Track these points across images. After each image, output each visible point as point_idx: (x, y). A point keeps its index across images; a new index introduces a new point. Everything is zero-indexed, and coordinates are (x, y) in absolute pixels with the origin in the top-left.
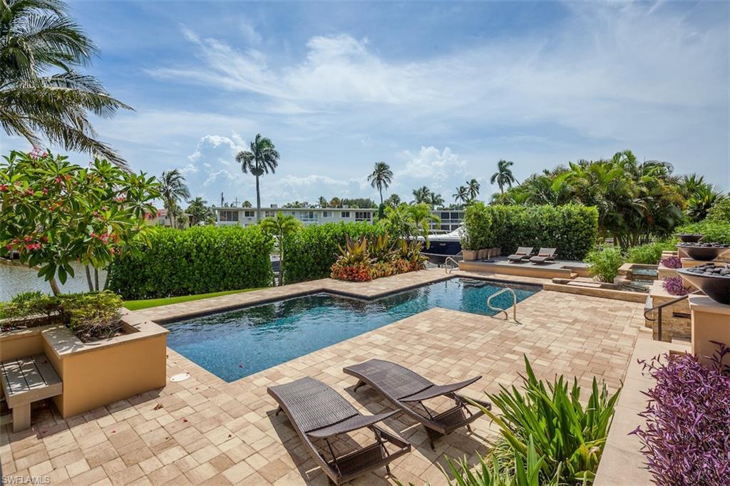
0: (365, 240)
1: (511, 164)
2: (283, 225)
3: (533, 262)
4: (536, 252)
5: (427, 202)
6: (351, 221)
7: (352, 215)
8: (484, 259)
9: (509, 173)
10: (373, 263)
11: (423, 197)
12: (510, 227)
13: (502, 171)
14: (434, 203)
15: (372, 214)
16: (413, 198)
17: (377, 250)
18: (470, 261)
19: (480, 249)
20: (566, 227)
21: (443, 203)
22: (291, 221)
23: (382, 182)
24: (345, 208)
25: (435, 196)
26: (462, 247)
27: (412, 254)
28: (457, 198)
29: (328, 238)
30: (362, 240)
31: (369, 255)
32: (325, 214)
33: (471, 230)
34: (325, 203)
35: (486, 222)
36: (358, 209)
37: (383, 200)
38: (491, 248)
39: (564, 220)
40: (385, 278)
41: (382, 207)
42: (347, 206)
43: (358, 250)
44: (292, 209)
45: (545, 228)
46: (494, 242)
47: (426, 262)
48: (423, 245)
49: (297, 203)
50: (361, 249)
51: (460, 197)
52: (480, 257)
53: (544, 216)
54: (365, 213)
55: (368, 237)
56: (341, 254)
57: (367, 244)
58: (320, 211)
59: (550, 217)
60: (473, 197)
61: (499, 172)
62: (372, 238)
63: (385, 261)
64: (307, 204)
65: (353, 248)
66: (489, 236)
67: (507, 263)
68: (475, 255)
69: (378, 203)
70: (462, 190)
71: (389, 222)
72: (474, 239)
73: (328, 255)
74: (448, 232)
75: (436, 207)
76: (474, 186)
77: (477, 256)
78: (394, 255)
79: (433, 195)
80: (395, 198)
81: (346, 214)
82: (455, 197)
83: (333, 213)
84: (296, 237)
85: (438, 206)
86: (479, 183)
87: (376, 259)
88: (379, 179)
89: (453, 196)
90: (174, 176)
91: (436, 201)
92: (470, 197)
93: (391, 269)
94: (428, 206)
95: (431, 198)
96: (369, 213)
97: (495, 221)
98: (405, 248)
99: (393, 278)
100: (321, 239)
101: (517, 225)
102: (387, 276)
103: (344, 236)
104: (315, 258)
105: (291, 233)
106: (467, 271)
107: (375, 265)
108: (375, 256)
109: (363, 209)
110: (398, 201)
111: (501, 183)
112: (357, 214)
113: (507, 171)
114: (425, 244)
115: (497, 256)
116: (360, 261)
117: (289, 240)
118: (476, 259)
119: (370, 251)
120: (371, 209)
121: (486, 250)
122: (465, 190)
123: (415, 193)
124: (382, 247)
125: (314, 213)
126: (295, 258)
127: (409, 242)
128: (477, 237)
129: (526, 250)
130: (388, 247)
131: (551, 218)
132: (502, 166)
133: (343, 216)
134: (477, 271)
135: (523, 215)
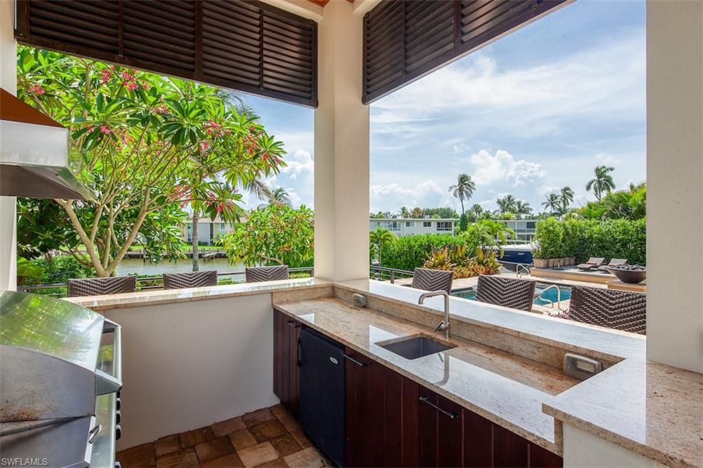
0: (447, 249)
1: (612, 169)
2: (382, 237)
3: (601, 270)
4: (607, 262)
5: (513, 211)
6: (433, 231)
7: (434, 225)
8: (554, 267)
9: (609, 180)
10: (453, 267)
11: (508, 206)
12: (583, 240)
13: (599, 177)
14: (520, 211)
15: (453, 224)
16: (498, 207)
17: (457, 257)
18: (540, 268)
19: (551, 258)
20: (640, 240)
21: (530, 212)
22: (386, 233)
23: (464, 193)
24: (427, 218)
25: (522, 204)
26: (533, 256)
27: (487, 261)
28: (548, 205)
29: (417, 246)
30: (444, 249)
31: (450, 260)
32: (408, 224)
33: (542, 242)
34: (407, 214)
35: (557, 235)
36: (440, 219)
37: (465, 210)
38: (564, 257)
39: (638, 234)
40: (463, 279)
41: (464, 217)
42: (429, 216)
43: (441, 257)
44: (378, 219)
45: (618, 241)
46: (566, 252)
47: (499, 268)
48: (497, 254)
49: (380, 213)
50: (444, 255)
51: (550, 206)
52: (551, 265)
53: (618, 229)
54: (446, 223)
55: (450, 247)
56: (427, 259)
57: (448, 252)
58: (403, 221)
59: (624, 230)
60: (565, 205)
61: (596, 178)
62: (453, 248)
63: (464, 266)
64: (389, 213)
65: (437, 255)
66: (561, 247)
67: (576, 271)
68: (546, 263)
69: (459, 213)
70: (553, 197)
71: (468, 234)
72: (545, 250)
73: (416, 260)
74: (528, 243)
75: (523, 216)
76: (567, 193)
77: (548, 264)
78: (471, 261)
79: (519, 203)
80: (477, 208)
81: (428, 224)
82: (545, 205)
83: (415, 223)
84: (391, 246)
85: (525, 215)
86: (573, 190)
87: (455, 264)
88: (461, 190)
89: (543, 204)
90: (280, 193)
91: (523, 210)
92: (562, 205)
93: (468, 272)
94: (514, 216)
95: (516, 207)
96: (450, 223)
97: (567, 233)
98: (481, 256)
99: (470, 279)
100: (410, 247)
101: (591, 237)
102: (465, 277)
103: (430, 246)
104: (406, 262)
105: (387, 242)
106: (537, 276)
107: (454, 268)
108: (455, 262)
109: (444, 219)
110: (481, 211)
111: (598, 190)
112: (438, 223)
113: (606, 177)
114: (499, 253)
115: (570, 265)
116: (442, 265)
117: (385, 248)
118: (547, 267)
119: (451, 258)
120: (451, 219)
121: (558, 259)
122: (556, 198)
123: (499, 202)
124: (461, 255)
125: (398, 223)
126: (391, 262)
127: (485, 251)
128: (547, 248)
129: (598, 261)
130: (466, 255)
131: (625, 232)
132: (600, 172)
133: (425, 225)
134: (547, 277)
135: (596, 229)
